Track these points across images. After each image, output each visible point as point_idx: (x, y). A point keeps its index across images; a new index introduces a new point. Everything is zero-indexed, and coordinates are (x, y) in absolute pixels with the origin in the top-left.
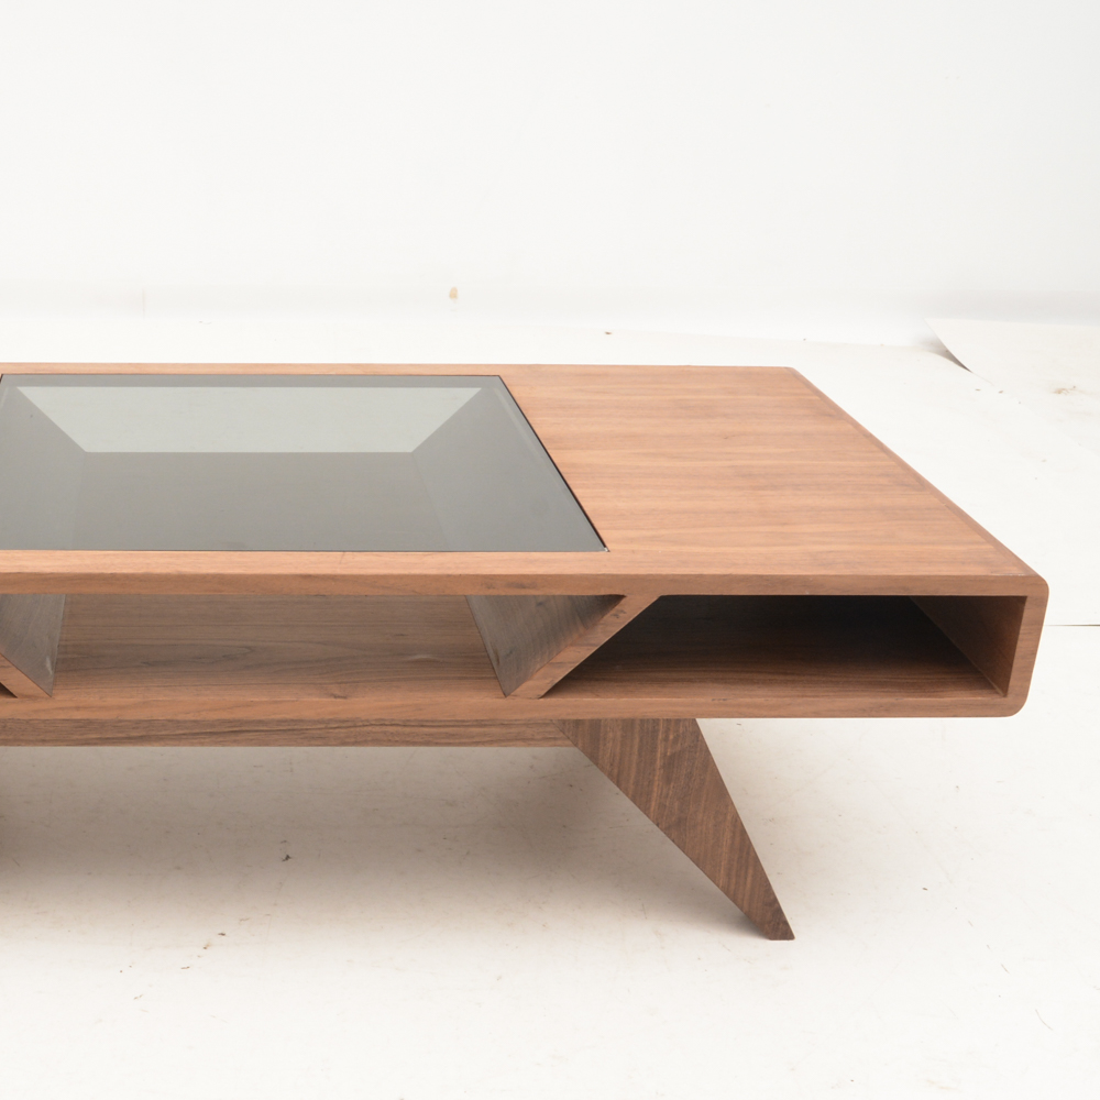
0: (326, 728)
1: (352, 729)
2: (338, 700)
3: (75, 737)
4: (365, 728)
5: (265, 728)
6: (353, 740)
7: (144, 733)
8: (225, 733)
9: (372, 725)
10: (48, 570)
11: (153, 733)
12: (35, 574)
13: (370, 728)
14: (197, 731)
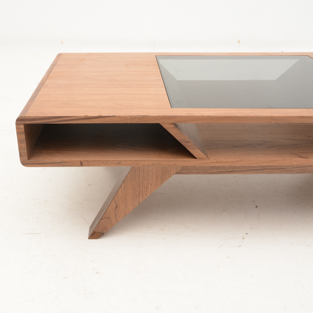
0: (293, 168)
1: (301, 168)
2: (305, 159)
3: (209, 171)
4: (305, 168)
5: (273, 168)
6: (301, 172)
7: (232, 170)
8: (259, 169)
9: (308, 166)
10: (213, 115)
11: (236, 170)
12: (207, 116)
13: (307, 168)
14: (250, 169)
